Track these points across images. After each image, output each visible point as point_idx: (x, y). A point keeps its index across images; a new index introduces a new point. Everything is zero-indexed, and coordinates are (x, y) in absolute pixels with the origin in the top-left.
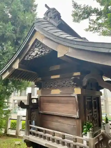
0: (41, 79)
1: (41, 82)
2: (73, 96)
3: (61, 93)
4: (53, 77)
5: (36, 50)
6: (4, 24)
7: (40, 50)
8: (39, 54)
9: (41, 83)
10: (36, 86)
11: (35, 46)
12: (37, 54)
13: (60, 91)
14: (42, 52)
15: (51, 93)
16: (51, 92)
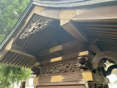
0: (40, 63)
1: (39, 67)
2: (82, 84)
3: (64, 81)
4: (53, 60)
5: (33, 25)
6: (11, 20)
7: (38, 24)
8: (36, 29)
9: (39, 69)
10: (32, 72)
11: (33, 21)
12: (34, 29)
13: (63, 78)
14: (40, 26)
15: (51, 82)
16: (50, 80)
